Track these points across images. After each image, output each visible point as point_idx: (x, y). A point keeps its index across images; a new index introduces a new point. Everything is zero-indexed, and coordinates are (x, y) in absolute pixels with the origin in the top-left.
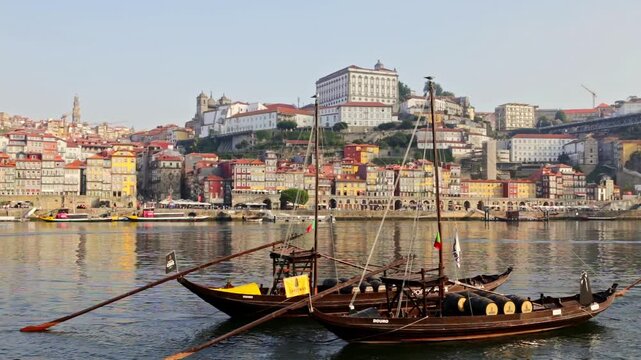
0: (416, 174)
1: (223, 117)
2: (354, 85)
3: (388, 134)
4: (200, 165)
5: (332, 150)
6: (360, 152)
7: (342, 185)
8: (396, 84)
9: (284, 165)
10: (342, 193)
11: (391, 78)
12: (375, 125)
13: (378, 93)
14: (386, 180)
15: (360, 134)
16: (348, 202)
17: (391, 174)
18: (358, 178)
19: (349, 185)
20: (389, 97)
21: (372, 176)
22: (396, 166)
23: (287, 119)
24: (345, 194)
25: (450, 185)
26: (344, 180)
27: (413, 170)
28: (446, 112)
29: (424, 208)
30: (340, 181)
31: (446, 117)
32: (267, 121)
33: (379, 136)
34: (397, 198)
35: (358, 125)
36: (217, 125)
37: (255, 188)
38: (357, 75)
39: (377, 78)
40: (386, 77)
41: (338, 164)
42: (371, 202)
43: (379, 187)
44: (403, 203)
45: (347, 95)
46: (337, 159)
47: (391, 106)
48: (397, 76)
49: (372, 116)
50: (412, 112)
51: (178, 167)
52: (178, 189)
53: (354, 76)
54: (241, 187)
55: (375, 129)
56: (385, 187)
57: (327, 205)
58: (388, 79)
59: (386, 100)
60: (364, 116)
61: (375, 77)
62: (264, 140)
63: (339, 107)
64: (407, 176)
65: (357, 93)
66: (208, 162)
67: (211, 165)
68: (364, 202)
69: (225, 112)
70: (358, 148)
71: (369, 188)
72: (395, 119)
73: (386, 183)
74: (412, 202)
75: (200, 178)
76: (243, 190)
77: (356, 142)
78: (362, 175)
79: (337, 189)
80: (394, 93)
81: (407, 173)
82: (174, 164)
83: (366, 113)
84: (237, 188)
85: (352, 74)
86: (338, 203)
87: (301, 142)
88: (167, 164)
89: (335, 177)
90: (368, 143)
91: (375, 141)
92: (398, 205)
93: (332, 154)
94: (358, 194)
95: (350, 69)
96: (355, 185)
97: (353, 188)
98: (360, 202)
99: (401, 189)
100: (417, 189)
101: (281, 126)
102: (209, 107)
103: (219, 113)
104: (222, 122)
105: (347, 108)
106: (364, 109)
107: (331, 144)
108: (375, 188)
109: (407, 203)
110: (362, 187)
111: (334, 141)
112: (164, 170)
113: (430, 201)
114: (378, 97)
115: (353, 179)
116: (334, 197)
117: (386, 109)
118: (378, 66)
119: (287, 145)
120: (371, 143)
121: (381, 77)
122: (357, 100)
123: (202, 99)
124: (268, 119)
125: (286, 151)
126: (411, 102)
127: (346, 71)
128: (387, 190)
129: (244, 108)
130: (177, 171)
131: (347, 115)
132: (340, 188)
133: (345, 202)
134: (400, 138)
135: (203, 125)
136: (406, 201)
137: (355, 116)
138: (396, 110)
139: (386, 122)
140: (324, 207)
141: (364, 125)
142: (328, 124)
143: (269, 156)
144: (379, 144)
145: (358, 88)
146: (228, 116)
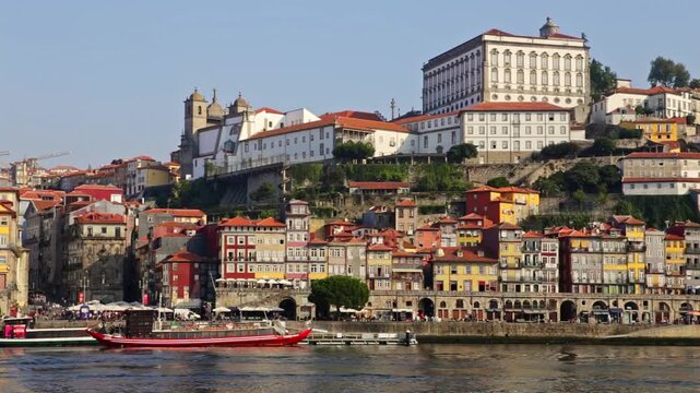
0: (609, 246)
1: (233, 138)
2: (495, 70)
3: (560, 165)
4: (160, 232)
5: (441, 201)
6: (497, 203)
7: (447, 268)
8: (584, 65)
9: (339, 231)
10: (447, 287)
11: (574, 53)
12: (536, 148)
13: (545, 85)
14: (540, 258)
15: (501, 166)
16: (460, 303)
17: (552, 245)
18: (481, 254)
19: (461, 269)
20: (569, 92)
21: (510, 251)
22: (564, 230)
23: (355, 140)
24: (454, 287)
25: (683, 269)
26: (452, 259)
27: (598, 238)
28: (689, 120)
29: (626, 319)
30: (442, 262)
31: (690, 131)
32: (315, 146)
33: (540, 172)
34: (566, 297)
35: (499, 148)
36: (220, 155)
37: (263, 276)
38: (502, 49)
39: (545, 55)
40: (563, 52)
41: (449, 228)
42: (508, 305)
43: (526, 273)
44: (580, 308)
45: (482, 90)
46: (449, 219)
47: (571, 111)
48: (586, 48)
49: (529, 130)
50: (616, 120)
51: (118, 236)
52: (119, 280)
53: (495, 52)
54: (235, 275)
55: (535, 157)
56: (540, 274)
57: (413, 310)
58: (568, 56)
59: (563, 99)
60: (512, 130)
61: (539, 51)
62: (307, 183)
63: (460, 114)
64: (586, 251)
65: (501, 86)
66: (179, 225)
67: (183, 232)
68: (494, 304)
69: (237, 129)
70: (494, 196)
71: (505, 275)
72: (579, 136)
73: (542, 266)
74: (599, 304)
75: (160, 257)
76: (240, 281)
77: (492, 183)
78: (489, 250)
79: (438, 278)
80: (580, 83)
81: (585, 243)
82: (111, 230)
83: (517, 125)
84: (228, 275)
85: (490, 47)
86: (438, 308)
87: (379, 185)
88: (97, 230)
89: (433, 252)
90: (517, 185)
91: (533, 180)
92: (568, 311)
93: (439, 210)
94: (482, 287)
95: (487, 38)
96: (475, 269)
97: (471, 276)
98: (485, 304)
99: (575, 276)
100: (609, 277)
101: (343, 153)
102: (209, 121)
103: (225, 131)
104: (232, 148)
105: (476, 116)
106: (512, 117)
107: (441, 188)
108: (517, 275)
109: (588, 308)
110: (490, 274)
111: (447, 181)
112: (89, 244)
113: (639, 303)
114: (545, 91)
115: (471, 256)
116: (430, 295)
117: (557, 116)
118: (546, 31)
119: (352, 190)
120: (522, 185)
121: (551, 51)
122: (501, 98)
123: (196, 105)
124: (317, 142)
125: (349, 204)
126: (614, 102)
127: (478, 41)
128: (542, 280)
129: (276, 120)
130: (117, 244)
131: (476, 128)
132: (443, 275)
133: (452, 306)
134: (586, 173)
135: (197, 155)
136: (584, 304)
137: (494, 131)
138: (581, 118)
139: (557, 141)
140: (409, 315)
141: (511, 148)
142: (440, 149)
143: (294, 211)
144: (541, 188)
145: (504, 74)
146: (244, 136)
